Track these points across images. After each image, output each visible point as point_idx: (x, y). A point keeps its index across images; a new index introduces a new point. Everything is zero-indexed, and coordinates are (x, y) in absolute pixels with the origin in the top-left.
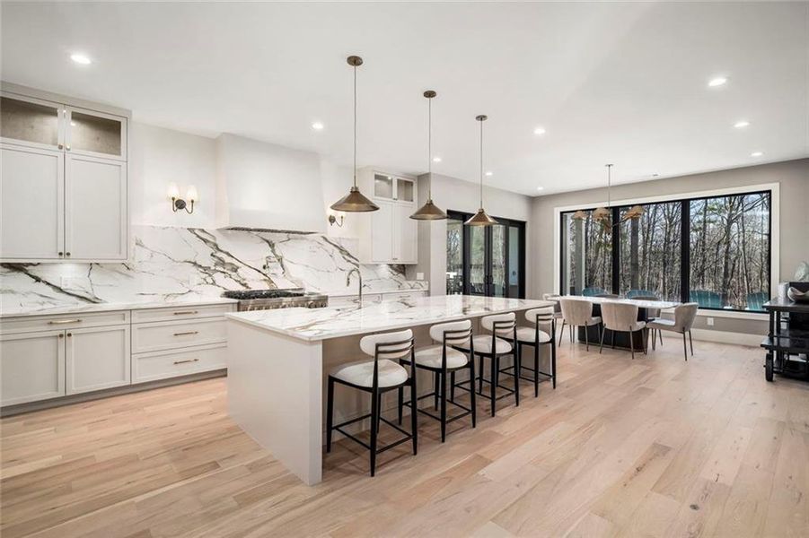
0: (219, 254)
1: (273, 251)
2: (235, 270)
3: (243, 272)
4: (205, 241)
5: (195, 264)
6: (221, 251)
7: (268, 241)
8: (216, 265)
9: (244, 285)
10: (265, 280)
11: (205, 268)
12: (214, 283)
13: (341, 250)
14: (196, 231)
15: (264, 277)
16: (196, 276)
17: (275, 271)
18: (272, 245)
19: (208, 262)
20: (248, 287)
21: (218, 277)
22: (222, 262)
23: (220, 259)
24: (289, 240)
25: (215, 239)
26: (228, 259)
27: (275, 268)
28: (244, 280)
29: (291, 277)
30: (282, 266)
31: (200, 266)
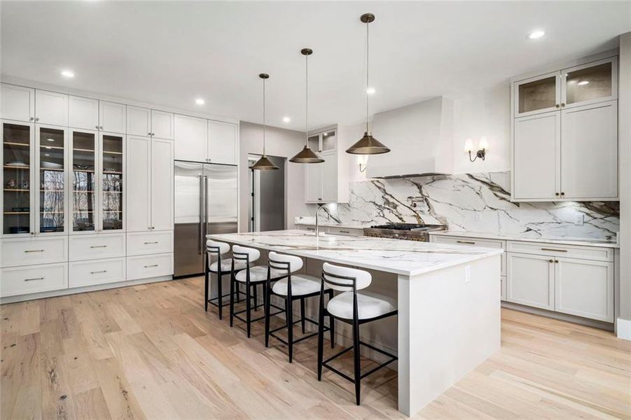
0: (387, 197)
1: (421, 192)
2: (395, 207)
3: (401, 209)
4: (379, 188)
5: (374, 203)
6: (387, 194)
7: (416, 184)
8: (385, 204)
9: (401, 219)
10: (414, 216)
11: (380, 206)
12: (383, 217)
13: (492, 186)
14: (375, 182)
15: (414, 214)
16: (375, 211)
17: (423, 209)
18: (420, 187)
19: (381, 202)
20: (403, 221)
21: (386, 211)
22: (387, 202)
23: (386, 199)
24: (434, 181)
25: (384, 186)
26: (391, 200)
27: (422, 207)
28: (401, 215)
29: (435, 214)
30: (428, 204)
31: (377, 205)
